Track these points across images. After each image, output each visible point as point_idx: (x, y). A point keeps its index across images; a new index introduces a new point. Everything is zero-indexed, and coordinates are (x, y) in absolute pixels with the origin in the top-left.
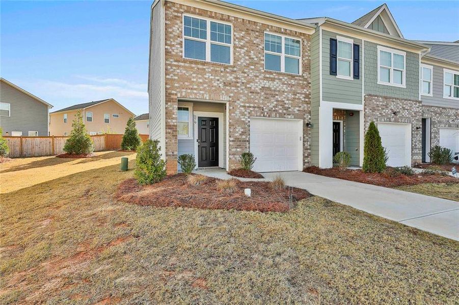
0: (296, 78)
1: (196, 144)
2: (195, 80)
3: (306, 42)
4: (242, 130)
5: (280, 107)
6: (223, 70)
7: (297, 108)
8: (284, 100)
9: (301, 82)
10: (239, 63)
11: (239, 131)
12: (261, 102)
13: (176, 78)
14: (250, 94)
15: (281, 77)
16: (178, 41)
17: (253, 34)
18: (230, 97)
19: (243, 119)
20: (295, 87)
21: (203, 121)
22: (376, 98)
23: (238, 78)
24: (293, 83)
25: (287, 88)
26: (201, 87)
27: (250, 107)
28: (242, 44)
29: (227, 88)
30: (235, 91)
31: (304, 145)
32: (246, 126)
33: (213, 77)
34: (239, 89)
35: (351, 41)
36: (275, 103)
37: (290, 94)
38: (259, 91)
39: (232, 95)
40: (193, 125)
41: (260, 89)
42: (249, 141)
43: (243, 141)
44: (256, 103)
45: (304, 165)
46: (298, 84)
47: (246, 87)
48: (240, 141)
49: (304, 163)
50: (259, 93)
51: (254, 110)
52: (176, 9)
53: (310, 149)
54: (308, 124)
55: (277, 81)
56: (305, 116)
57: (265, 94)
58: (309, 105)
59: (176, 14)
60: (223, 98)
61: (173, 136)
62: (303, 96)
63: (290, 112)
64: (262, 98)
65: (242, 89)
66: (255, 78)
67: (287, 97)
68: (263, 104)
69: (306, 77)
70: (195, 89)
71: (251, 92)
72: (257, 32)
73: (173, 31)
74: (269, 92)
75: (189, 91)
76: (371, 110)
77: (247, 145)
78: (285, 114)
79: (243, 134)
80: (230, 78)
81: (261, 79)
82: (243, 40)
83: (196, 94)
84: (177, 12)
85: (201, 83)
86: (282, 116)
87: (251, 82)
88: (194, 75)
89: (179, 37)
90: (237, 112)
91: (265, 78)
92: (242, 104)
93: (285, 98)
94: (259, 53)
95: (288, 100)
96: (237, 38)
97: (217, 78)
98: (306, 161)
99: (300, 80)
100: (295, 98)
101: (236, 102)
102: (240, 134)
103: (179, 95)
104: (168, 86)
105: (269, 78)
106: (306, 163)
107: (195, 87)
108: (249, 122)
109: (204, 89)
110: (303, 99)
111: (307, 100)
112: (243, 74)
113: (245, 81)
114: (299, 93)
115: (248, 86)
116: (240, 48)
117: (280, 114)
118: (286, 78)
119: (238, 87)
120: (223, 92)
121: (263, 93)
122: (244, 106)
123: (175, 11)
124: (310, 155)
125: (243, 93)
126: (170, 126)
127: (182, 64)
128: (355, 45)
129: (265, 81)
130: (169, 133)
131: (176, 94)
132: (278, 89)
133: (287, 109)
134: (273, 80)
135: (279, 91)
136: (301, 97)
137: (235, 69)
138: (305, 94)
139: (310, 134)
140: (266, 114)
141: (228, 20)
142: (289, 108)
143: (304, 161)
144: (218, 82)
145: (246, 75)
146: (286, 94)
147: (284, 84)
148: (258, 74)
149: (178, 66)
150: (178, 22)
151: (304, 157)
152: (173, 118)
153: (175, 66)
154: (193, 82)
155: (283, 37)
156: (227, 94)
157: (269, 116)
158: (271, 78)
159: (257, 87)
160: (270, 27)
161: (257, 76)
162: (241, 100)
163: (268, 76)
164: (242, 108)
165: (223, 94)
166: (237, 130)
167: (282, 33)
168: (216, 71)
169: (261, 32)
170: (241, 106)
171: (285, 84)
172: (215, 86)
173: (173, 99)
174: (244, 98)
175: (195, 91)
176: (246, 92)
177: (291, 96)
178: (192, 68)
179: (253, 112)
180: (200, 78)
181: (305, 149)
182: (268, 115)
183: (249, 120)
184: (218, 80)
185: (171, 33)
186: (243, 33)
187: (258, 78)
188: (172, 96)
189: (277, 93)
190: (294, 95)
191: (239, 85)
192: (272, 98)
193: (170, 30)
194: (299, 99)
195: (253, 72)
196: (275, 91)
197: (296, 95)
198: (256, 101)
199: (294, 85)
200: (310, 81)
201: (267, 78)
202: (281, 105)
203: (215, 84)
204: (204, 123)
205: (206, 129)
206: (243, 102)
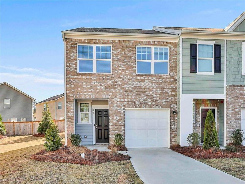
0: (163, 77)
1: (94, 128)
2: (85, 86)
3: (172, 48)
4: (119, 118)
5: (149, 100)
6: (104, 77)
7: (165, 100)
8: (152, 95)
9: (168, 80)
10: (116, 71)
11: (116, 118)
12: (133, 97)
13: (73, 86)
14: (125, 93)
15: (149, 78)
16: (74, 63)
17: (127, 50)
18: (109, 95)
19: (119, 110)
20: (163, 84)
21: (100, 111)
22: (239, 87)
23: (115, 82)
24: (161, 81)
25: (155, 86)
26: (89, 91)
27: (125, 101)
28: (118, 58)
29: (107, 89)
30: (113, 91)
31: (171, 128)
32: (122, 115)
33: (97, 83)
34: (116, 90)
35: (213, 43)
36: (145, 97)
37: (158, 90)
39: (111, 94)
40: (92, 114)
41: (133, 88)
42: (124, 126)
43: (119, 126)
44: (129, 98)
46: (166, 82)
47: (121, 88)
48: (117, 126)
49: (171, 142)
50: (131, 91)
51: (127, 104)
52: (72, 42)
53: (177, 131)
54: (174, 112)
55: (147, 81)
56: (172, 106)
57: (137, 91)
58: (175, 97)
59: (72, 46)
60: (105, 97)
61: (71, 123)
62: (170, 90)
63: (158, 103)
64: (134, 94)
65: (119, 90)
66: (128, 81)
67: (155, 93)
68: (135, 99)
69: (173, 76)
70: (85, 92)
71: (125, 91)
72: (130, 47)
73: (71, 57)
74: (140, 90)
75: (81, 94)
76: (233, 98)
77: (123, 129)
78: (153, 105)
79: (119, 120)
80: (110, 82)
81: (134, 81)
82: (119, 55)
83: (85, 95)
84: (73, 44)
85: (89, 88)
86: (151, 106)
87: (125, 84)
88: (84, 83)
89: (74, 60)
90: (115, 105)
92: (119, 100)
93: (153, 93)
94: (132, 62)
95: (156, 94)
96: (114, 54)
97: (100, 83)
98: (173, 140)
99: (167, 78)
100: (163, 93)
101: (114, 99)
102: (117, 121)
103: (75, 97)
104: (68, 92)
105: (140, 79)
106: (173, 142)
107: (85, 91)
108: (124, 112)
109: (91, 92)
110: (170, 93)
111: (174, 93)
112: (119, 79)
113: (121, 84)
114: (166, 89)
115: (123, 87)
116: (117, 61)
117: (149, 105)
118: (154, 78)
119: (116, 88)
120: (104, 92)
121: (135, 91)
122: (120, 101)
123: (72, 44)
124: (177, 136)
125: (119, 92)
126: (69, 116)
127: (77, 77)
128: (216, 46)
129: (137, 82)
130: (69, 121)
131: (73, 97)
132: (147, 87)
133: (155, 101)
134: (143, 80)
135: (148, 88)
136: (168, 92)
137: (113, 76)
138: (172, 89)
139: (176, 119)
141: (108, 42)
142: (158, 100)
143: (171, 140)
144: (101, 86)
145: (121, 79)
146: (154, 90)
147: (152, 83)
148: (131, 78)
149: (74, 79)
150: (74, 50)
151: (171, 137)
152: (71, 112)
153: (72, 78)
155: (153, 47)
156: (107, 94)
157: (140, 108)
159: (130, 87)
160: (141, 42)
161: (131, 79)
162: (117, 97)
163: (139, 78)
164: (118, 103)
165: (104, 94)
166: (115, 118)
167: (151, 45)
168: (99, 79)
169: (134, 47)
171: (154, 83)
172: (99, 89)
173: (71, 99)
174: (120, 96)
175: (85, 94)
176: (121, 91)
177: (158, 91)
178: (83, 79)
179: (127, 105)
180: (88, 85)
181: (172, 131)
182: (140, 106)
183: (124, 110)
184: (101, 85)
185: (69, 58)
186: (119, 50)
187: (131, 81)
189: (147, 90)
190: (161, 90)
191: (116, 87)
192: (143, 94)
193: (69, 56)
194: (166, 93)
195: (128, 77)
196: (145, 88)
197: (163, 90)
198: (130, 97)
199: (161, 83)
200: (176, 79)
201: (138, 79)
202: (150, 99)
203: (99, 88)
204: (100, 113)
205: (101, 117)
206: (119, 99)
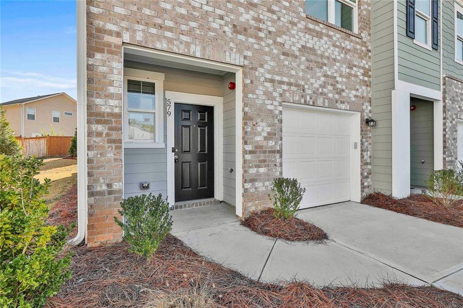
1: (171, 157)
4: (269, 129)
5: (330, 88)
7: (354, 92)
8: (335, 75)
9: (358, 47)
11: (263, 130)
12: (301, 74)
14: (282, 57)
15: (331, 33)
18: (245, 57)
19: (270, 107)
20: (351, 54)
21: (185, 111)
23: (260, 21)
24: (348, 47)
25: (339, 55)
26: (184, 27)
27: (282, 83)
29: (240, 37)
30: (256, 46)
31: (362, 157)
32: (276, 121)
33: (210, 9)
34: (263, 44)
36: (323, 79)
37: (344, 66)
38: (297, 53)
39: (249, 54)
40: (165, 118)
41: (300, 50)
42: (280, 152)
43: (270, 152)
44: (292, 76)
45: (362, 191)
46: (355, 50)
47: (275, 42)
48: (265, 152)
49: (363, 188)
50: (296, 57)
51: (289, 90)
53: (371, 164)
54: (368, 122)
55: (325, 38)
56: (364, 107)
57: (308, 60)
58: (369, 89)
60: (233, 60)
61: (110, 141)
62: (362, 71)
63: (344, 97)
64: (302, 67)
65: (268, 45)
66: (290, 26)
68: (303, 78)
69: (364, 40)
70: (170, 29)
71: (284, 54)
74: (313, 57)
75: (154, 31)
77: (278, 161)
78: (337, 102)
79: (269, 136)
80: (246, 17)
81: (300, 30)
83: (170, 41)
85: (182, 16)
86: (333, 104)
87: (284, 33)
90: (260, 91)
91: (307, 30)
92: (268, 76)
93: (336, 71)
95: (341, 76)
97: (218, 12)
98: (366, 184)
99: (357, 43)
100: (351, 75)
101: (256, 69)
102: (265, 138)
103: (126, 38)
104: (94, 10)
105: (314, 30)
106: (365, 187)
107: (169, 23)
108: (281, 112)
109: (190, 32)
110: (361, 77)
111: (366, 79)
112: (269, 15)
113: (273, 29)
114: (355, 66)
115: (279, 40)
117: (330, 101)
118: (338, 36)
119: (261, 39)
120: (232, 45)
121: (303, 59)
122: (272, 81)
124: (370, 174)
125: (269, 53)
126: (102, 114)
129: (307, 36)
130: (99, 134)
131: (118, 35)
132: (326, 54)
133: (340, 92)
134: (319, 35)
135: (328, 58)
136: (359, 74)
138: (364, 68)
139: (370, 138)
140: (308, 98)
142: (343, 90)
143: (362, 184)
144: (222, 22)
145: (275, 17)
146: (338, 64)
147: (335, 46)
148: (295, 20)
151: (362, 178)
152: (111, 96)
154: (165, 10)
156: (240, 51)
157: (313, 104)
158: (317, 32)
161: (295, 24)
163: (311, 26)
164: (268, 85)
165: (231, 49)
166: (259, 129)
170: (266, 80)
171: (337, 47)
172: (214, 30)
173: (109, 45)
174: (272, 63)
175: (168, 34)
177: (345, 69)
179: (287, 94)
181: (364, 163)
184: (221, 18)
187: (295, 28)
188: (107, 38)
189: (326, 61)
190: (349, 68)
191: (262, 35)
192: (318, 70)
194: (356, 76)
195: (288, 14)
196: (322, 56)
198: (293, 72)
199: (349, 50)
200: (370, 48)
201: (310, 29)
202: (332, 85)
203: (215, 25)
204: (185, 115)
205: (189, 127)
206: (269, 72)
